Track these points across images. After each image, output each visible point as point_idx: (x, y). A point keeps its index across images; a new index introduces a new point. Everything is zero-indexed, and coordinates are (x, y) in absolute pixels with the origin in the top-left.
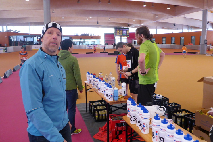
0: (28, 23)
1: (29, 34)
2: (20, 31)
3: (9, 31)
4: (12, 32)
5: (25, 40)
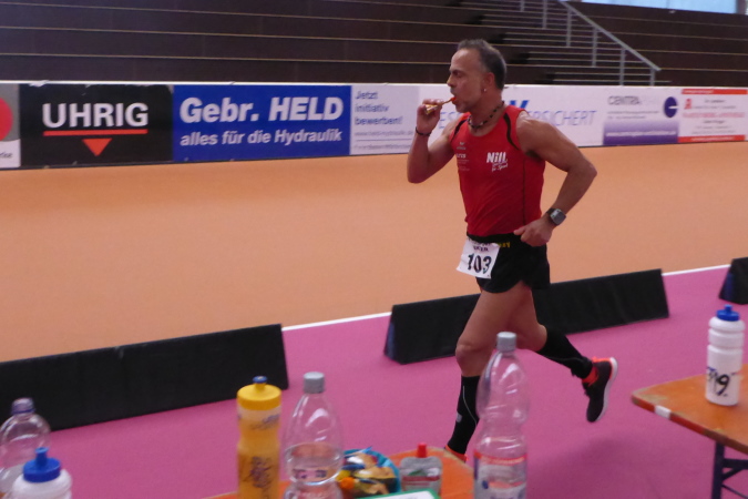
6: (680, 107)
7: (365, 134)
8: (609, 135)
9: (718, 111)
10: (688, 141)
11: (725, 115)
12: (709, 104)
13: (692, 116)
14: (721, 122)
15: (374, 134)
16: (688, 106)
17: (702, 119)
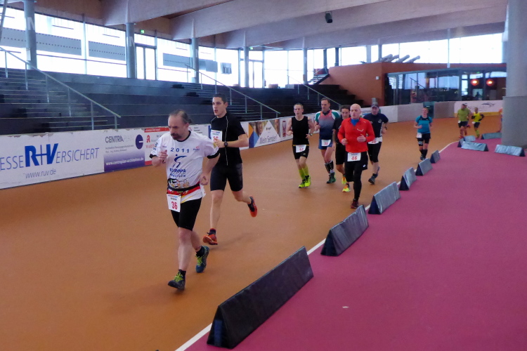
0: (446, 31)
1: (445, 65)
2: (419, 58)
3: (386, 59)
4: (394, 61)
5: (432, 85)
6: (144, 141)
13: (150, 146)
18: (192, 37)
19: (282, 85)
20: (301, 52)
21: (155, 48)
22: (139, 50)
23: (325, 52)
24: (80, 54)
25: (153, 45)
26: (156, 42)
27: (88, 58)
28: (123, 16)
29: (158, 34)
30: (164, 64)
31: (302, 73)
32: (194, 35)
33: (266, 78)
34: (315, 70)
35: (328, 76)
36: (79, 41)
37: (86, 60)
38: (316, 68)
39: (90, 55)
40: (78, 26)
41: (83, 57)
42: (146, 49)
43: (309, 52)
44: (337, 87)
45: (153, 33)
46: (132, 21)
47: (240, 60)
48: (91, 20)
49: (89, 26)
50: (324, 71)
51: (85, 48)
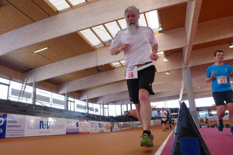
0: (163, 98)
2: (156, 106)
7: (10, 131)
8: (67, 131)
9: (85, 126)
10: (81, 133)
11: (86, 127)
12: (84, 124)
13: (81, 127)
14: (86, 128)
15: (13, 130)
16: (80, 124)
17: (83, 128)
18: (86, 99)
19: (114, 116)
20: (120, 106)
21: (74, 102)
22: (69, 102)
23: (127, 105)
24: (49, 102)
25: (73, 101)
26: (74, 100)
27: (52, 104)
28: (65, 90)
29: (75, 98)
30: (77, 108)
31: (121, 112)
32: (87, 98)
33: (109, 114)
34: (124, 111)
35: (129, 113)
36: (49, 98)
37: (51, 104)
38: (124, 110)
39: (53, 103)
40: (50, 93)
41: (50, 103)
42: (71, 102)
43: (122, 105)
44: (132, 116)
45: (74, 97)
46: (68, 92)
47: (101, 108)
48: (54, 91)
49: (53, 93)
50: (127, 111)
51: (51, 100)
